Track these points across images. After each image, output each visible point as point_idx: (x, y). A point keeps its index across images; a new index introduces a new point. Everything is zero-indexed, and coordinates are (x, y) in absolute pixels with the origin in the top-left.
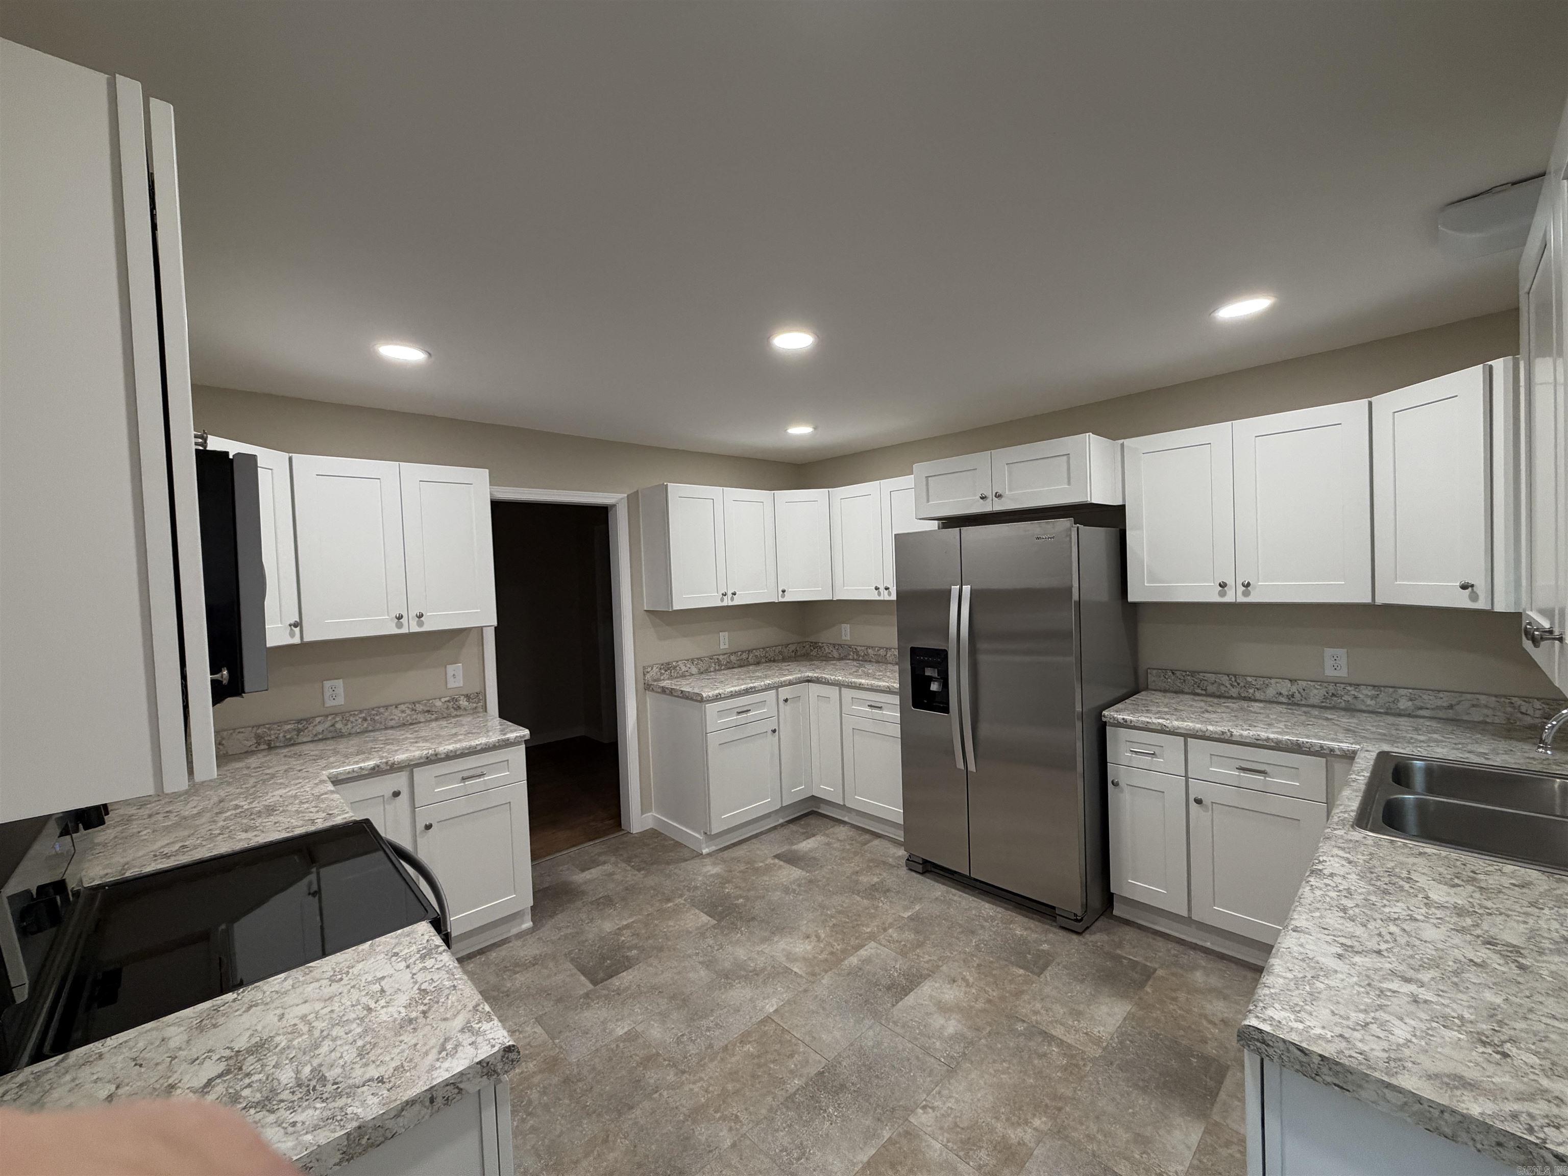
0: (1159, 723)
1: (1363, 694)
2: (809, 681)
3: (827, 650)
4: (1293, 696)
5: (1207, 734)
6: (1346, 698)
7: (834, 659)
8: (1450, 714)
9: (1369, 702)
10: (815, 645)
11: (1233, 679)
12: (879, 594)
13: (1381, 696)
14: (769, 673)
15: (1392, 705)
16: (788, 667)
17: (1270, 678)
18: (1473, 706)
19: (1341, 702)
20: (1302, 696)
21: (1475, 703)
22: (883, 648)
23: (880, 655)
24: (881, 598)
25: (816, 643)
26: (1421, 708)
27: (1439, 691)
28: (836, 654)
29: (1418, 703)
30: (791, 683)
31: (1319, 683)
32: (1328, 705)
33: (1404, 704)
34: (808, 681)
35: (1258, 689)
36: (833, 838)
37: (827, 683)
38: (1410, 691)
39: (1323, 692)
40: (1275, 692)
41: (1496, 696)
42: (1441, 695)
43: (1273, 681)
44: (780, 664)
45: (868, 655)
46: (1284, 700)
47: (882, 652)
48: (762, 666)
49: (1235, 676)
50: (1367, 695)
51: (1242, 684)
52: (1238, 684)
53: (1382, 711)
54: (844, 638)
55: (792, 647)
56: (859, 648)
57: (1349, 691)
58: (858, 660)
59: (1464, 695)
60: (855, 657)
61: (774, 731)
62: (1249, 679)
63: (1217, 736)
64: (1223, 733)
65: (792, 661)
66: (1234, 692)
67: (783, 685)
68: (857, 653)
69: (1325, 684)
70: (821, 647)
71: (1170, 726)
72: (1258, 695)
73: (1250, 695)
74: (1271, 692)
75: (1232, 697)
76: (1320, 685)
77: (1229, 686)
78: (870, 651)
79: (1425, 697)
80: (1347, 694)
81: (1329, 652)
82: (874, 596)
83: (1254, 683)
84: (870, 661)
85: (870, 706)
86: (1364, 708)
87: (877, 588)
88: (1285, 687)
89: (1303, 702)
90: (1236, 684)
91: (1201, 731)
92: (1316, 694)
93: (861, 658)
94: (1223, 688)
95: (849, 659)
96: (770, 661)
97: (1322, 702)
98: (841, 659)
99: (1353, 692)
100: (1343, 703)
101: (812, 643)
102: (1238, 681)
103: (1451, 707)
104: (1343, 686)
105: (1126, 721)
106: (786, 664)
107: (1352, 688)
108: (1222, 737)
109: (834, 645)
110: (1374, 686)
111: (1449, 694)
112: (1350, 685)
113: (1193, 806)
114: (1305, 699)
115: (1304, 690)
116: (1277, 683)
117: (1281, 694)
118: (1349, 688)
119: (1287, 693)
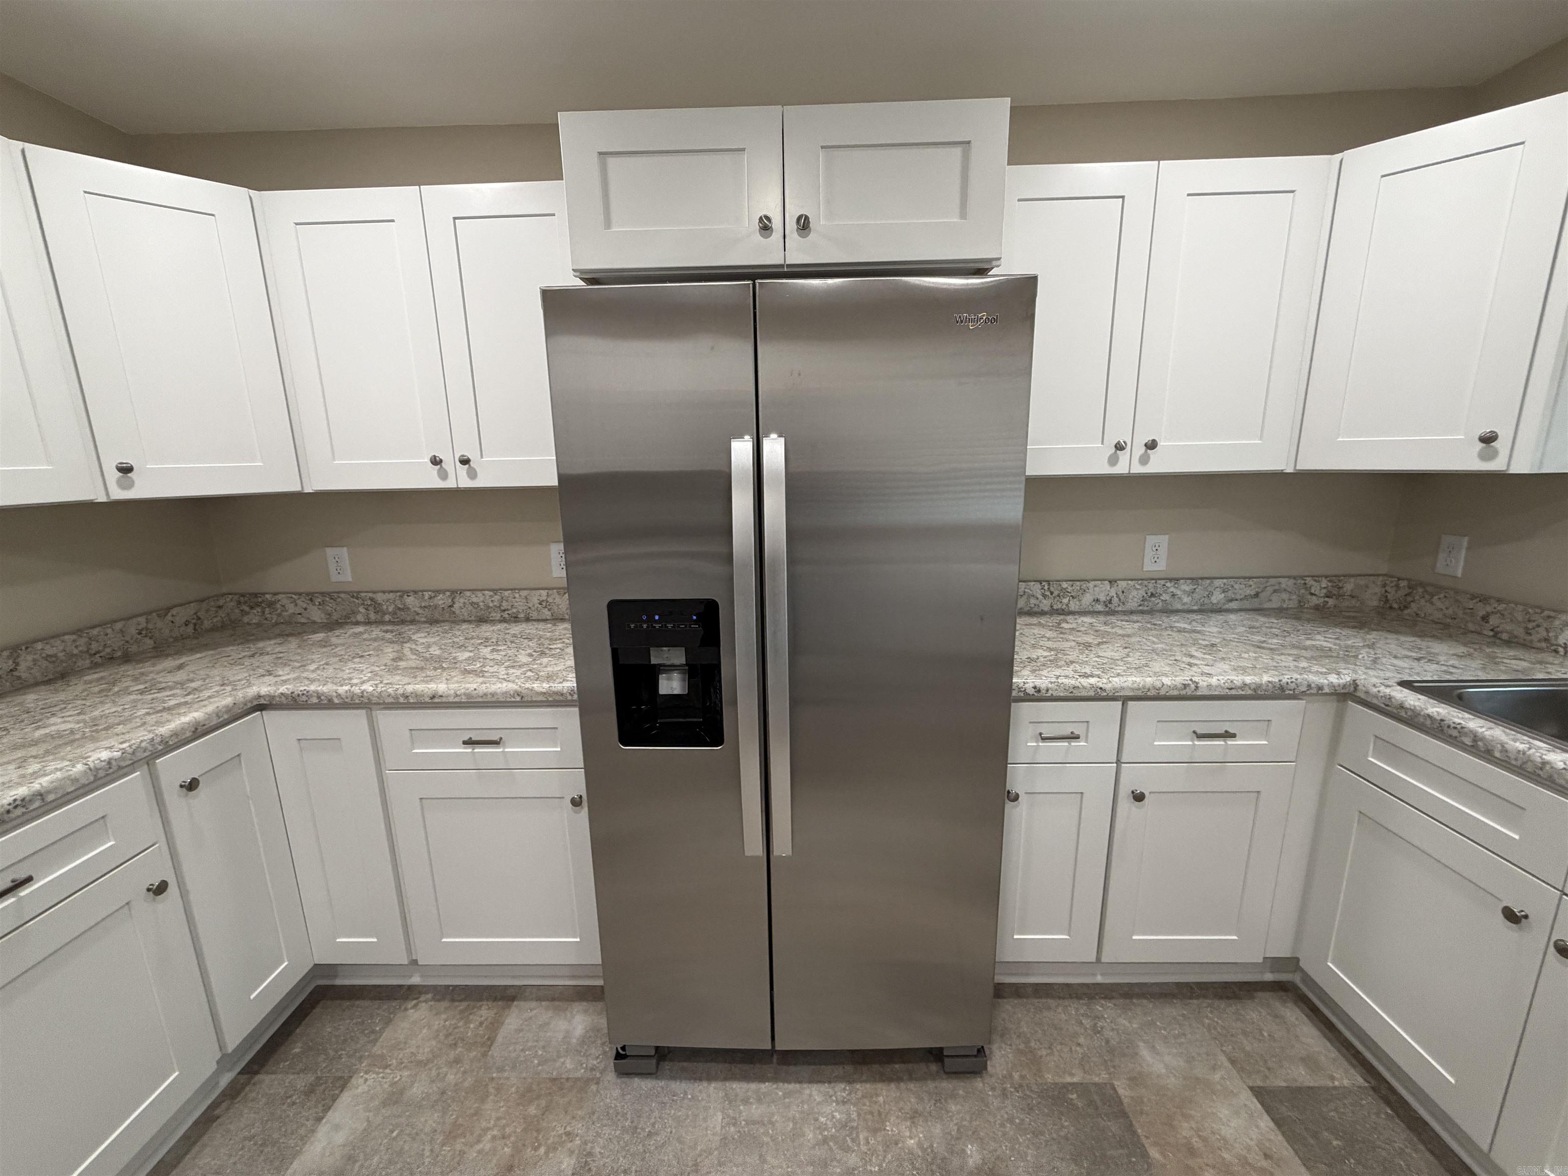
0: (1092, 686)
1: (1180, 590)
2: (261, 706)
3: (291, 609)
4: (1110, 602)
5: (1162, 692)
6: (1165, 597)
7: (313, 627)
8: (1255, 603)
9: (1186, 599)
10: (253, 600)
11: (1046, 587)
12: (443, 475)
13: (1197, 590)
14: (108, 708)
15: (1206, 601)
16: (181, 676)
17: (1088, 581)
18: (1275, 591)
19: (1158, 603)
20: (1120, 600)
21: (1276, 587)
22: (443, 592)
23: (436, 607)
24: (450, 484)
25: (256, 595)
26: (1231, 600)
27: (1250, 578)
28: (317, 615)
29: (1230, 594)
30: (199, 731)
31: (1140, 582)
32: (1146, 608)
33: (1218, 597)
34: (261, 708)
35: (1073, 597)
36: (401, 1065)
37: (326, 704)
38: (1225, 581)
39: (1142, 593)
40: (1091, 598)
41: (1295, 578)
42: (1251, 582)
43: (1091, 584)
44: (147, 667)
45: (406, 609)
46: (1100, 608)
47: (441, 600)
48: (77, 687)
49: (1048, 582)
50: (1184, 591)
51: (1056, 593)
52: (1052, 593)
53: (1195, 608)
54: (335, 578)
55: (182, 615)
56: (380, 597)
57: (1168, 588)
58: (383, 623)
59: (1270, 580)
60: (373, 616)
61: (161, 889)
62: (1065, 585)
63: (1176, 693)
64: (1185, 686)
65: (192, 650)
66: (1045, 605)
67: (169, 745)
68: (377, 607)
69: (1146, 582)
70: (271, 604)
71: (1108, 687)
72: (1074, 606)
73: (1064, 607)
74: (1087, 599)
75: (1043, 613)
76: (1140, 584)
77: (1040, 597)
78: (410, 601)
79: (1236, 586)
80: (1165, 592)
81: (1151, 540)
82: (429, 480)
83: (1070, 589)
84: (413, 622)
85: (469, 742)
86: (1179, 607)
87: (436, 461)
88: (1103, 591)
89: (1120, 609)
90: (1048, 593)
91: (1154, 688)
92: (1135, 597)
93: (387, 618)
94: (1033, 601)
95: (357, 623)
96: (111, 660)
97: (1140, 605)
98: (332, 625)
99: (1172, 589)
100: (1161, 604)
101: (243, 595)
102: (1052, 589)
103: (1257, 595)
104: (1162, 582)
105: (1039, 691)
106: (169, 663)
107: (1173, 584)
108: (1183, 692)
109: (311, 597)
110: (1192, 579)
111: (1258, 580)
112: (1171, 580)
113: (1125, 805)
114: (1123, 603)
115: (1123, 592)
116: (1095, 586)
117: (1098, 600)
118: (1168, 584)
119: (1104, 599)
